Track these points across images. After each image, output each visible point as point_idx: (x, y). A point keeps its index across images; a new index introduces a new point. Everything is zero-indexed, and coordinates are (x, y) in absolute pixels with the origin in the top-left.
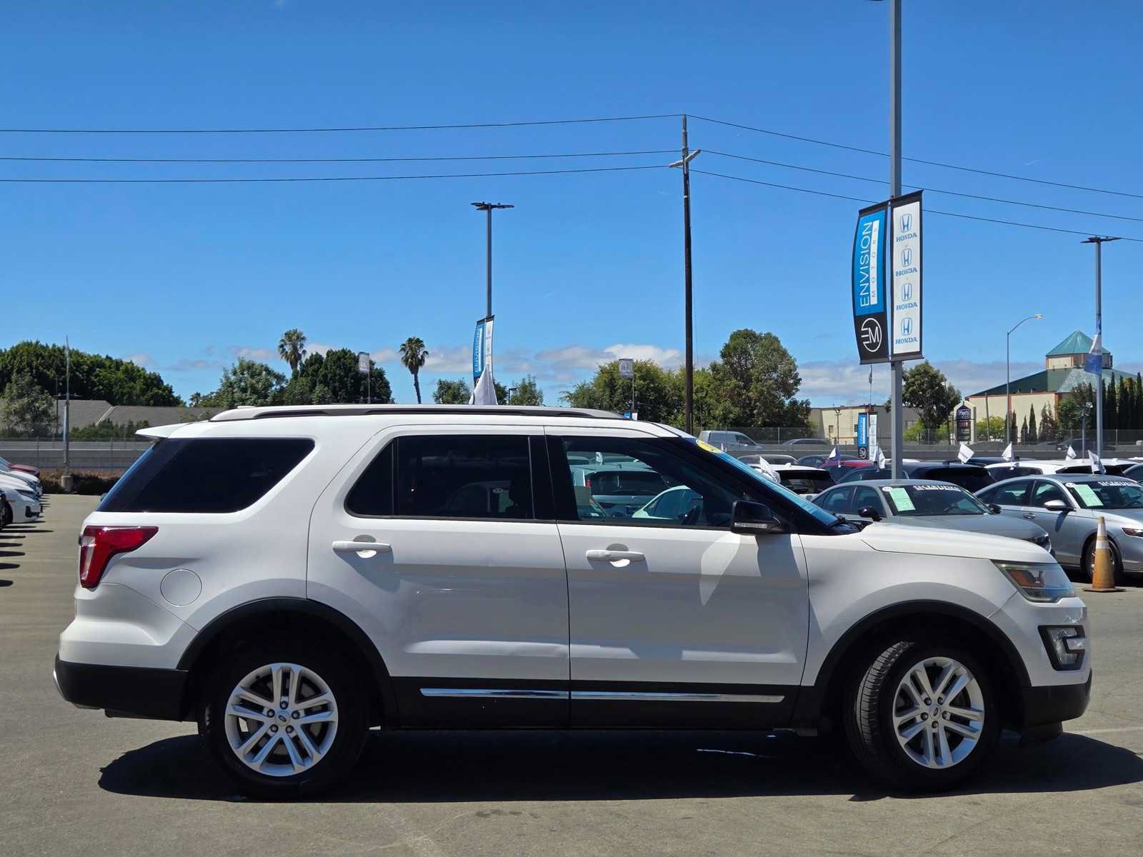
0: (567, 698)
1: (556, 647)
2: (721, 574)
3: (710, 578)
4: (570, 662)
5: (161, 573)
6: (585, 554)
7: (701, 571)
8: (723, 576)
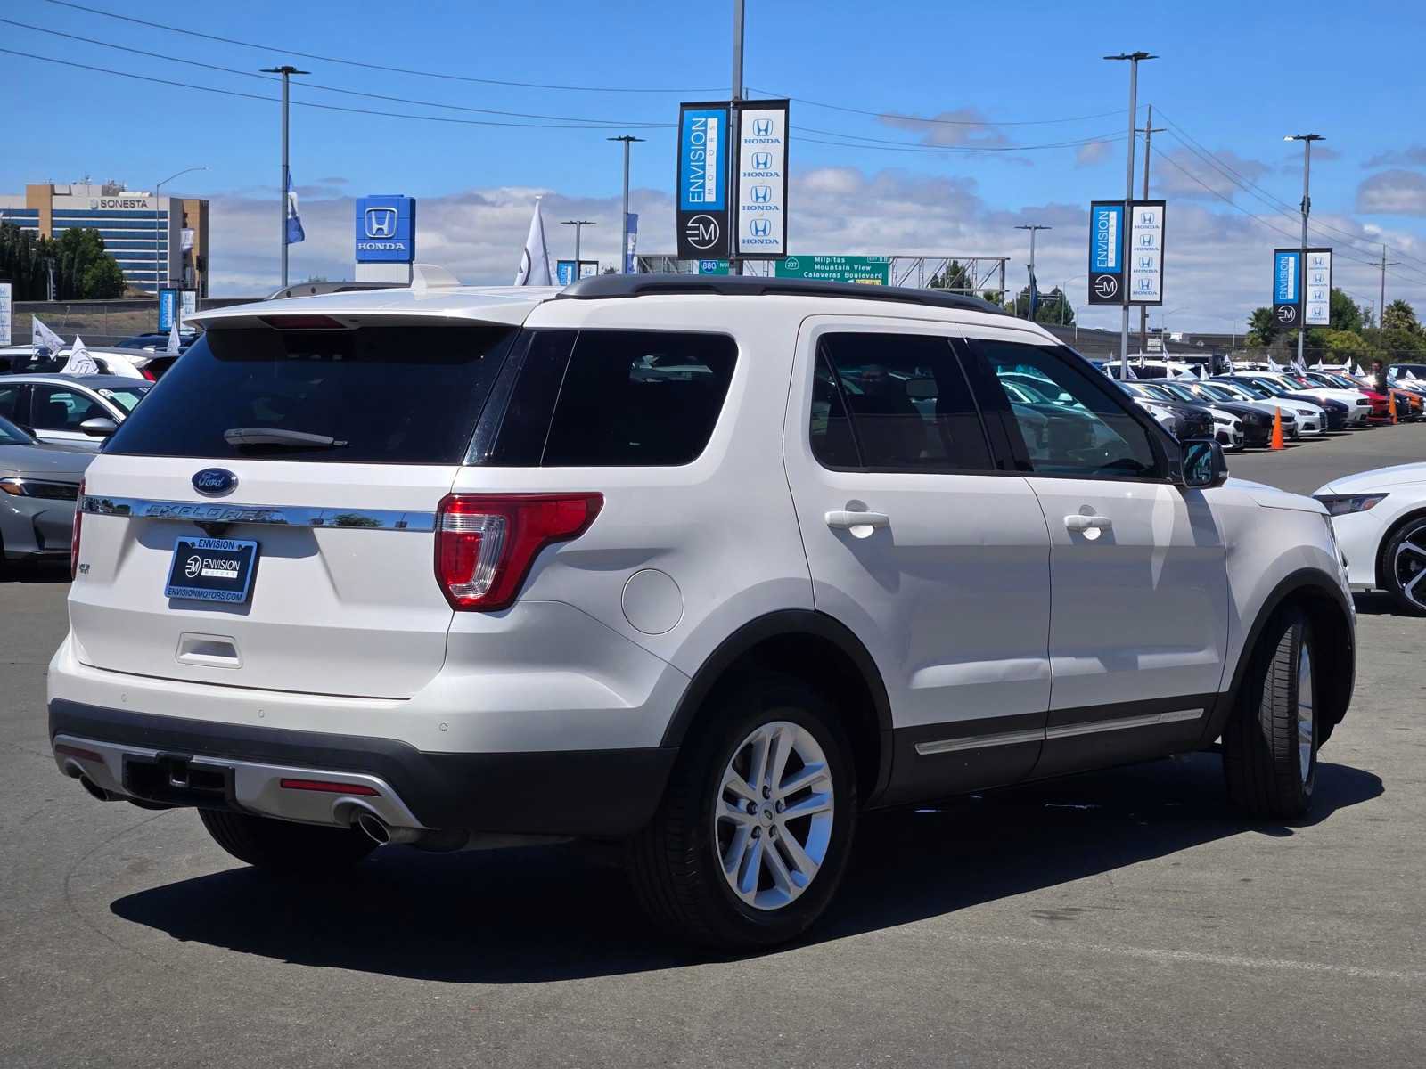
0: (1043, 738)
1: (1041, 663)
2: (1169, 545)
3: (1162, 549)
4: (1050, 684)
5: (620, 576)
6: (1063, 522)
7: (1153, 540)
8: (1170, 547)
